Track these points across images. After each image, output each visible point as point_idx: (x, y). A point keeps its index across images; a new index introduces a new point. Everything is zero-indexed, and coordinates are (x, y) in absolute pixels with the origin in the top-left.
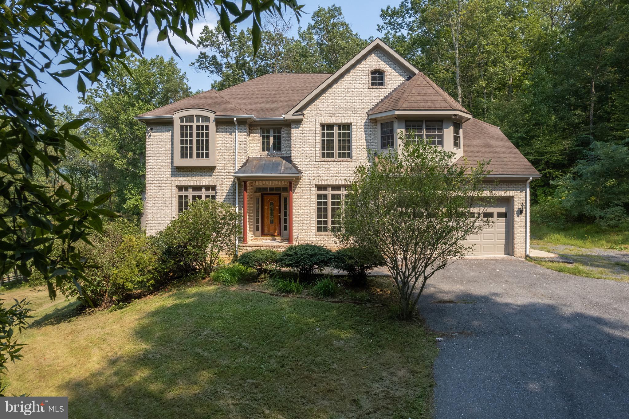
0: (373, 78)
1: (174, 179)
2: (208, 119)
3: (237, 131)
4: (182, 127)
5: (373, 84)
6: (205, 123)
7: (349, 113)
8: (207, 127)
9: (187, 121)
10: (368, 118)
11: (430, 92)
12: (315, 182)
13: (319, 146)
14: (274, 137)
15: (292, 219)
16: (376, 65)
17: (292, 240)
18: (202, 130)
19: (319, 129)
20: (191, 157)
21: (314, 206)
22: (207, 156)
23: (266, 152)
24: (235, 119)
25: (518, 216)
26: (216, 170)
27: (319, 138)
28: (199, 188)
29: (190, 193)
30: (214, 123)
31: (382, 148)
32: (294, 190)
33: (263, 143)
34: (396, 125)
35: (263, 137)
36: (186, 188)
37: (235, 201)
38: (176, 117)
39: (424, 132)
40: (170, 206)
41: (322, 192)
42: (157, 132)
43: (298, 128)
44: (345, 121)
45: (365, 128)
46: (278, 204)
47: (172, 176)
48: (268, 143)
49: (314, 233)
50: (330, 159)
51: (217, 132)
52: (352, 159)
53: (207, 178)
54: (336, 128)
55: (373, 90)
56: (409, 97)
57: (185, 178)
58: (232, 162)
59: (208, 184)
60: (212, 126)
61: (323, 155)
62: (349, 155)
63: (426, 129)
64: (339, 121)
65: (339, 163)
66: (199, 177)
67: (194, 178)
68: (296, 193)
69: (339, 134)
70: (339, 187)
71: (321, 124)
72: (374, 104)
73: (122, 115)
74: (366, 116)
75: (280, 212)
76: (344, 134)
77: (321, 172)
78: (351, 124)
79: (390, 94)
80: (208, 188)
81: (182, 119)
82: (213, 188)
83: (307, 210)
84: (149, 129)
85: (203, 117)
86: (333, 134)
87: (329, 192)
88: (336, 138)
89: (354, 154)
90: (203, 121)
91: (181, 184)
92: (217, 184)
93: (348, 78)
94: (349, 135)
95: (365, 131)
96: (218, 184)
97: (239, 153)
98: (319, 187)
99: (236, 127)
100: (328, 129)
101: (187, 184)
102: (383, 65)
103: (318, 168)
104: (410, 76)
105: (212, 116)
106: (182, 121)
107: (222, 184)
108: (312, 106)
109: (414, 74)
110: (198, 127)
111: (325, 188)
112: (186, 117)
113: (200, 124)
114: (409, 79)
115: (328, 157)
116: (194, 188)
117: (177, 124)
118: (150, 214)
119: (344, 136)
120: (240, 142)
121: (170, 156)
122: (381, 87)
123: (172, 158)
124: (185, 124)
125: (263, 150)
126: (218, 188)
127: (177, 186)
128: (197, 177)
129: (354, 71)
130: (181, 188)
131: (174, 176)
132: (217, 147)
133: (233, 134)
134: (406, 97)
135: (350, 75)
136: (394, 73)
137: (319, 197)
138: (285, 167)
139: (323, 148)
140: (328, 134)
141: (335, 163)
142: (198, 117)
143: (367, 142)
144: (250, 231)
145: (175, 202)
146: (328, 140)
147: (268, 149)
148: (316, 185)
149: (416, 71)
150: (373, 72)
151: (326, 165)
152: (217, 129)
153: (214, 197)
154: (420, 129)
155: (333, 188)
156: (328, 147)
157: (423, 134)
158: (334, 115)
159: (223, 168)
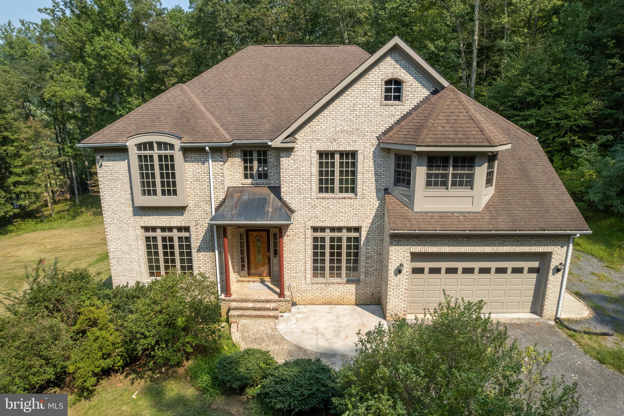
0: (388, 90)
1: (137, 218)
2: (172, 147)
3: (210, 160)
4: (140, 157)
5: (387, 98)
6: (169, 152)
7: (355, 138)
8: (172, 157)
9: (145, 149)
10: (378, 145)
11: (462, 118)
12: (311, 224)
13: (315, 179)
14: (259, 161)
15: (283, 265)
16: (392, 73)
17: (284, 288)
18: (166, 160)
19: (315, 159)
20: (155, 193)
21: (310, 251)
22: (175, 193)
23: (249, 181)
24: (207, 148)
25: (553, 274)
26: (188, 209)
27: (315, 170)
28: (170, 229)
29: (159, 234)
30: (181, 152)
31: (395, 185)
32: (285, 233)
33: (246, 168)
34: (414, 161)
35: (245, 161)
36: (154, 229)
37: (213, 245)
38: (131, 144)
39: (451, 170)
40: (136, 250)
41: (319, 234)
42: (109, 160)
43: (289, 157)
44: (348, 148)
45: (374, 156)
46: (266, 240)
47: (134, 216)
48: (252, 168)
49: (309, 281)
50: (330, 195)
51: (186, 161)
52: (356, 195)
53: (178, 217)
54: (337, 156)
55: (387, 108)
56: (435, 125)
57: (151, 217)
58: (207, 199)
59: (179, 225)
60: (178, 156)
61: (321, 190)
62: (353, 190)
63: (454, 166)
64: (342, 148)
65: (341, 201)
66: (168, 217)
67: (162, 217)
68: (287, 236)
69: (341, 164)
70: (340, 229)
71: (317, 151)
72: (387, 126)
73: (87, 46)
74: (376, 142)
75: (269, 250)
76: (347, 163)
77: (318, 211)
78: (357, 151)
79: (409, 114)
80: (180, 229)
81: (139, 147)
82: (187, 229)
83: (301, 256)
84: (98, 157)
85: (165, 144)
86: (333, 164)
87: (328, 235)
88: (337, 169)
89: (359, 190)
90: (166, 149)
91: (147, 225)
92: (190, 225)
93: (354, 91)
94: (354, 165)
95: (375, 161)
96: (192, 225)
97: (215, 188)
98: (315, 229)
99: (210, 156)
100: (327, 157)
101: (154, 225)
102: (402, 74)
103: (314, 207)
104: (437, 89)
105: (177, 144)
106: (139, 149)
107: (197, 225)
108: (307, 129)
109: (443, 87)
110: (160, 157)
111: (323, 229)
112: (145, 144)
113: (163, 152)
114: (435, 92)
115: (327, 191)
116: (163, 229)
117: (134, 153)
118: (114, 258)
119: (347, 167)
120: (216, 175)
121: (129, 191)
122: (397, 102)
123: (132, 194)
124: (143, 153)
125: (246, 177)
126: (192, 229)
127: (142, 227)
128: (165, 217)
129: (362, 81)
130: (147, 229)
131: (137, 215)
132: (187, 180)
133: (206, 164)
134: (430, 125)
135: (356, 86)
136: (416, 84)
137: (315, 239)
138: (273, 208)
139: (321, 181)
140: (327, 163)
141: (335, 201)
142: (159, 144)
143: (376, 175)
144: (234, 272)
145: (142, 245)
146: (327, 172)
147: (252, 176)
148: (311, 227)
149: (445, 83)
150: (388, 82)
151: (325, 203)
152: (185, 157)
153: (188, 239)
154: (446, 167)
155: (333, 229)
156: (327, 180)
157: (449, 173)
158: (335, 140)
159: (197, 205)
